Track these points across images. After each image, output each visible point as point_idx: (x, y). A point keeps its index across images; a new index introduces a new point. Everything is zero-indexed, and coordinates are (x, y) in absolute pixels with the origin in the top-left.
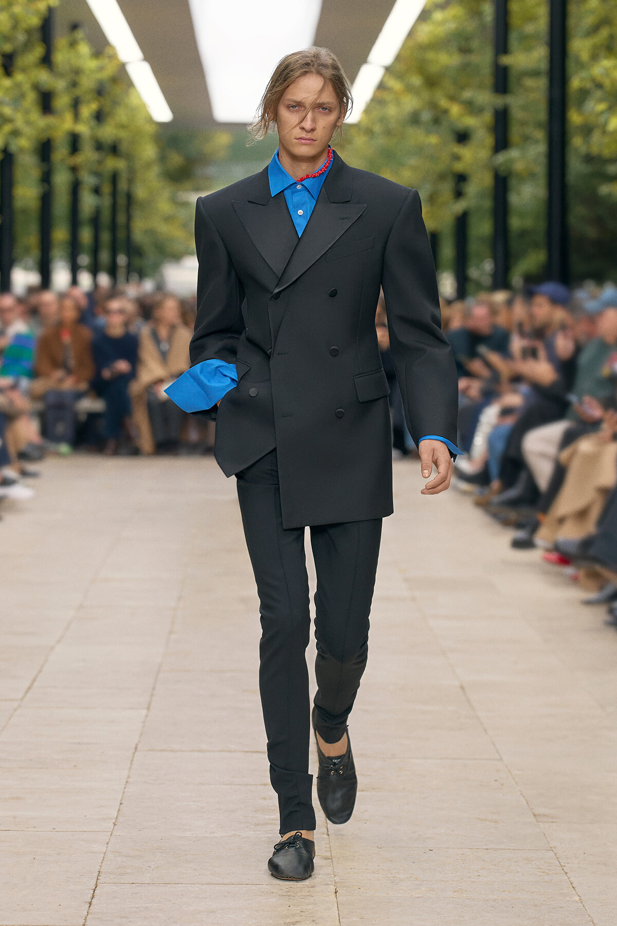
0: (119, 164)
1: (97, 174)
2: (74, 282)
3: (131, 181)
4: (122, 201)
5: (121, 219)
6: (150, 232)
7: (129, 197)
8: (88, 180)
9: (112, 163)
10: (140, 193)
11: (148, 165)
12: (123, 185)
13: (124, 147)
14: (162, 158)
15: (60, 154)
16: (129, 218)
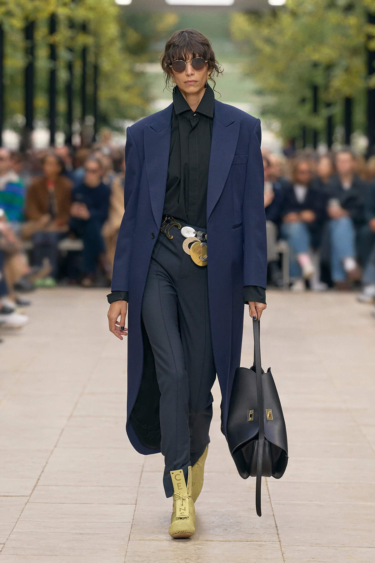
0: (88, 40)
1: (70, 50)
2: (52, 141)
3: (97, 55)
4: (90, 71)
5: (90, 89)
6: (115, 101)
7: (96, 68)
8: (64, 55)
9: (83, 40)
10: (106, 65)
11: (112, 42)
12: (91, 58)
13: (92, 27)
14: (123, 35)
15: (41, 33)
16: (96, 87)
